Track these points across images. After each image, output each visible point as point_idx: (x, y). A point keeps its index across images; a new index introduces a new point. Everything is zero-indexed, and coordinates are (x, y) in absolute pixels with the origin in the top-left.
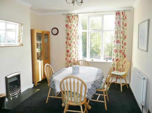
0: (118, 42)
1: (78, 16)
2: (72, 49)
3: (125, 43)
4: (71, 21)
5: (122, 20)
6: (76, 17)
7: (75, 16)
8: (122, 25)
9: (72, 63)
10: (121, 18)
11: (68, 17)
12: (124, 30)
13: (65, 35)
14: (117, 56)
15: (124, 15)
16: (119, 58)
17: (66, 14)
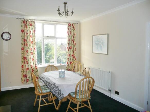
0: (71, 48)
1: (35, 23)
2: (29, 56)
3: (75, 49)
4: (28, 27)
5: (72, 31)
6: (33, 24)
7: (32, 22)
8: (72, 34)
9: (30, 70)
10: (72, 29)
11: (24, 22)
12: (74, 39)
13: (20, 41)
14: (70, 59)
15: (74, 26)
16: (71, 61)
17: (21, 19)
